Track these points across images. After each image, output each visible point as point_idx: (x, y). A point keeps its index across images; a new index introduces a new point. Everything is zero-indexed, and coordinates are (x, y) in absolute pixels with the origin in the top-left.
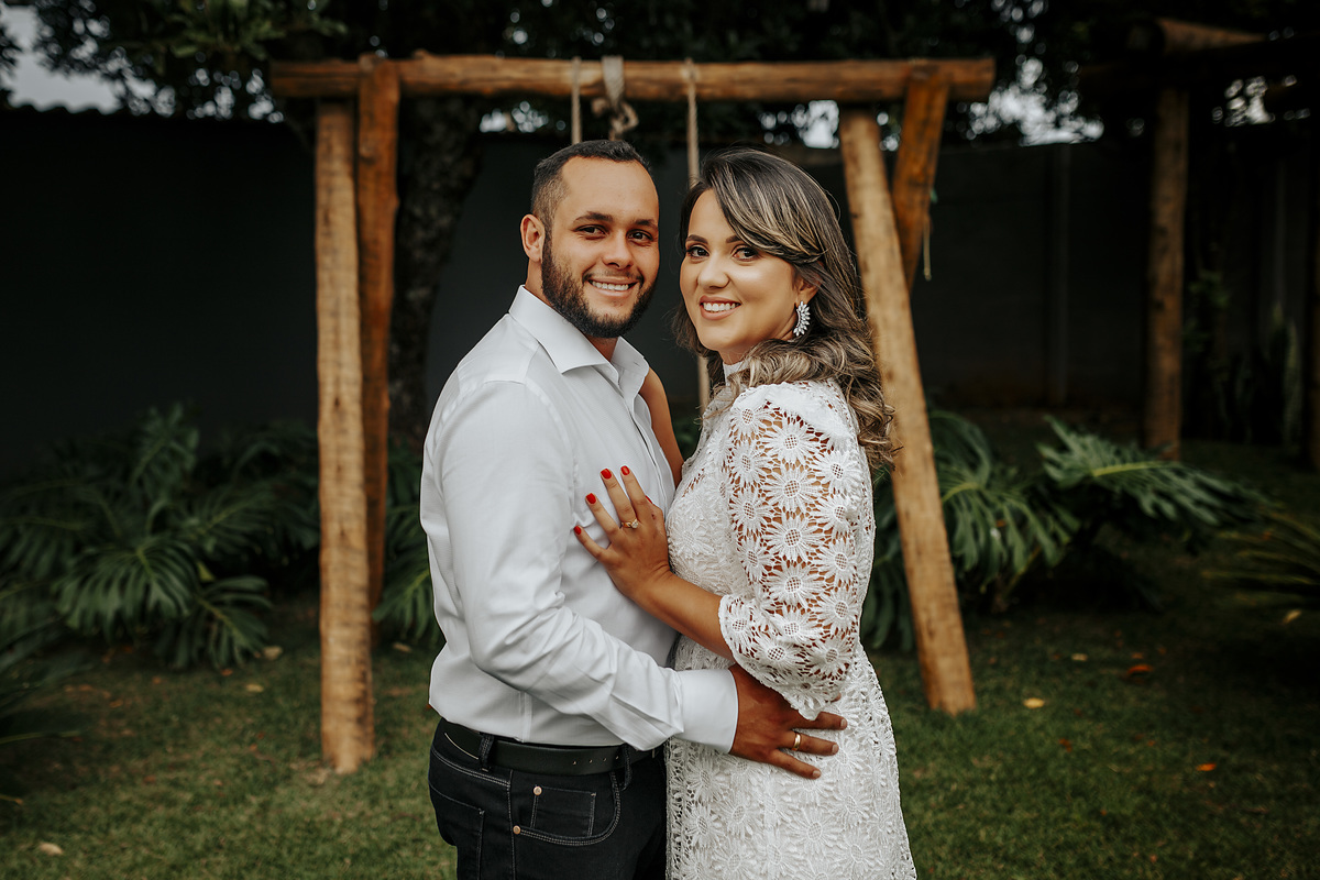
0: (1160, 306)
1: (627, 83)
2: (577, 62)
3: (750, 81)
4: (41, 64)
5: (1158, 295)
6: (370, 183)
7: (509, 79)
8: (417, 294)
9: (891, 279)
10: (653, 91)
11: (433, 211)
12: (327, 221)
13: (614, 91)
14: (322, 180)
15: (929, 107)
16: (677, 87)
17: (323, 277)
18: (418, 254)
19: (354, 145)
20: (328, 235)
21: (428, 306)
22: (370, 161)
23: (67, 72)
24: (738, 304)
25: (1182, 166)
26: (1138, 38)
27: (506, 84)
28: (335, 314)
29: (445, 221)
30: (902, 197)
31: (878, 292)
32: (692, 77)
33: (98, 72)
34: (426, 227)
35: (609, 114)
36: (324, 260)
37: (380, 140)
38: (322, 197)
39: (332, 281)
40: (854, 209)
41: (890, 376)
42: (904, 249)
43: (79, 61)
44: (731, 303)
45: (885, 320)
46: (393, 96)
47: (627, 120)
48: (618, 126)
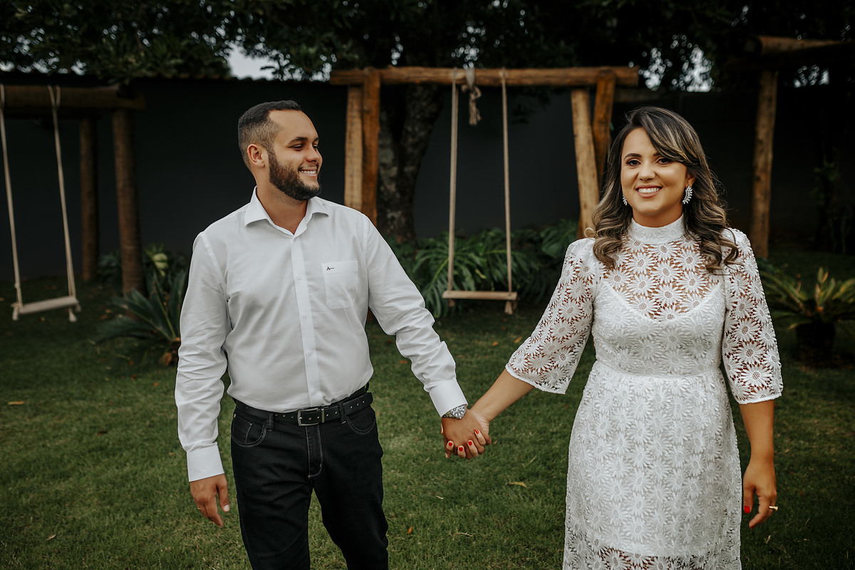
0: (758, 179)
1: (476, 78)
2: (456, 69)
3: (529, 77)
4: (241, 52)
5: (758, 173)
6: (368, 122)
7: (427, 77)
8: (409, 169)
9: (588, 164)
10: (487, 82)
11: (417, 129)
12: (350, 137)
13: (471, 81)
14: (349, 119)
15: (606, 89)
16: (497, 80)
17: (348, 160)
18: (410, 150)
19: (362, 105)
20: (350, 143)
21: (415, 175)
22: (368, 112)
23: (253, 57)
24: (660, 188)
25: (773, 109)
26: (750, 46)
27: (425, 79)
28: (352, 176)
29: (422, 134)
30: (596, 127)
31: (583, 169)
32: (504, 75)
33: (268, 56)
34: (413, 137)
35: (469, 92)
36: (348, 153)
37: (372, 103)
38: (349, 127)
39: (351, 162)
40: (575, 133)
41: (585, 206)
42: (597, 151)
43: (258, 51)
44: (657, 187)
45: (585, 182)
46: (377, 85)
47: (476, 94)
48: (473, 97)
